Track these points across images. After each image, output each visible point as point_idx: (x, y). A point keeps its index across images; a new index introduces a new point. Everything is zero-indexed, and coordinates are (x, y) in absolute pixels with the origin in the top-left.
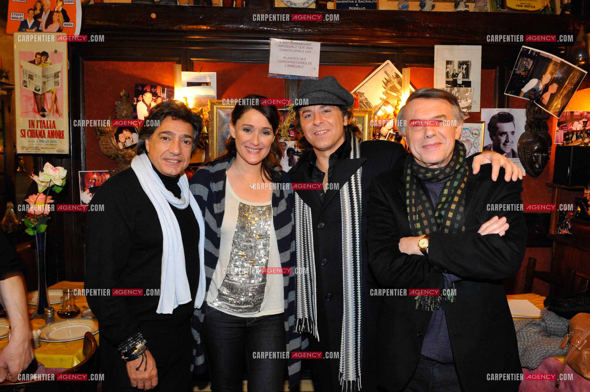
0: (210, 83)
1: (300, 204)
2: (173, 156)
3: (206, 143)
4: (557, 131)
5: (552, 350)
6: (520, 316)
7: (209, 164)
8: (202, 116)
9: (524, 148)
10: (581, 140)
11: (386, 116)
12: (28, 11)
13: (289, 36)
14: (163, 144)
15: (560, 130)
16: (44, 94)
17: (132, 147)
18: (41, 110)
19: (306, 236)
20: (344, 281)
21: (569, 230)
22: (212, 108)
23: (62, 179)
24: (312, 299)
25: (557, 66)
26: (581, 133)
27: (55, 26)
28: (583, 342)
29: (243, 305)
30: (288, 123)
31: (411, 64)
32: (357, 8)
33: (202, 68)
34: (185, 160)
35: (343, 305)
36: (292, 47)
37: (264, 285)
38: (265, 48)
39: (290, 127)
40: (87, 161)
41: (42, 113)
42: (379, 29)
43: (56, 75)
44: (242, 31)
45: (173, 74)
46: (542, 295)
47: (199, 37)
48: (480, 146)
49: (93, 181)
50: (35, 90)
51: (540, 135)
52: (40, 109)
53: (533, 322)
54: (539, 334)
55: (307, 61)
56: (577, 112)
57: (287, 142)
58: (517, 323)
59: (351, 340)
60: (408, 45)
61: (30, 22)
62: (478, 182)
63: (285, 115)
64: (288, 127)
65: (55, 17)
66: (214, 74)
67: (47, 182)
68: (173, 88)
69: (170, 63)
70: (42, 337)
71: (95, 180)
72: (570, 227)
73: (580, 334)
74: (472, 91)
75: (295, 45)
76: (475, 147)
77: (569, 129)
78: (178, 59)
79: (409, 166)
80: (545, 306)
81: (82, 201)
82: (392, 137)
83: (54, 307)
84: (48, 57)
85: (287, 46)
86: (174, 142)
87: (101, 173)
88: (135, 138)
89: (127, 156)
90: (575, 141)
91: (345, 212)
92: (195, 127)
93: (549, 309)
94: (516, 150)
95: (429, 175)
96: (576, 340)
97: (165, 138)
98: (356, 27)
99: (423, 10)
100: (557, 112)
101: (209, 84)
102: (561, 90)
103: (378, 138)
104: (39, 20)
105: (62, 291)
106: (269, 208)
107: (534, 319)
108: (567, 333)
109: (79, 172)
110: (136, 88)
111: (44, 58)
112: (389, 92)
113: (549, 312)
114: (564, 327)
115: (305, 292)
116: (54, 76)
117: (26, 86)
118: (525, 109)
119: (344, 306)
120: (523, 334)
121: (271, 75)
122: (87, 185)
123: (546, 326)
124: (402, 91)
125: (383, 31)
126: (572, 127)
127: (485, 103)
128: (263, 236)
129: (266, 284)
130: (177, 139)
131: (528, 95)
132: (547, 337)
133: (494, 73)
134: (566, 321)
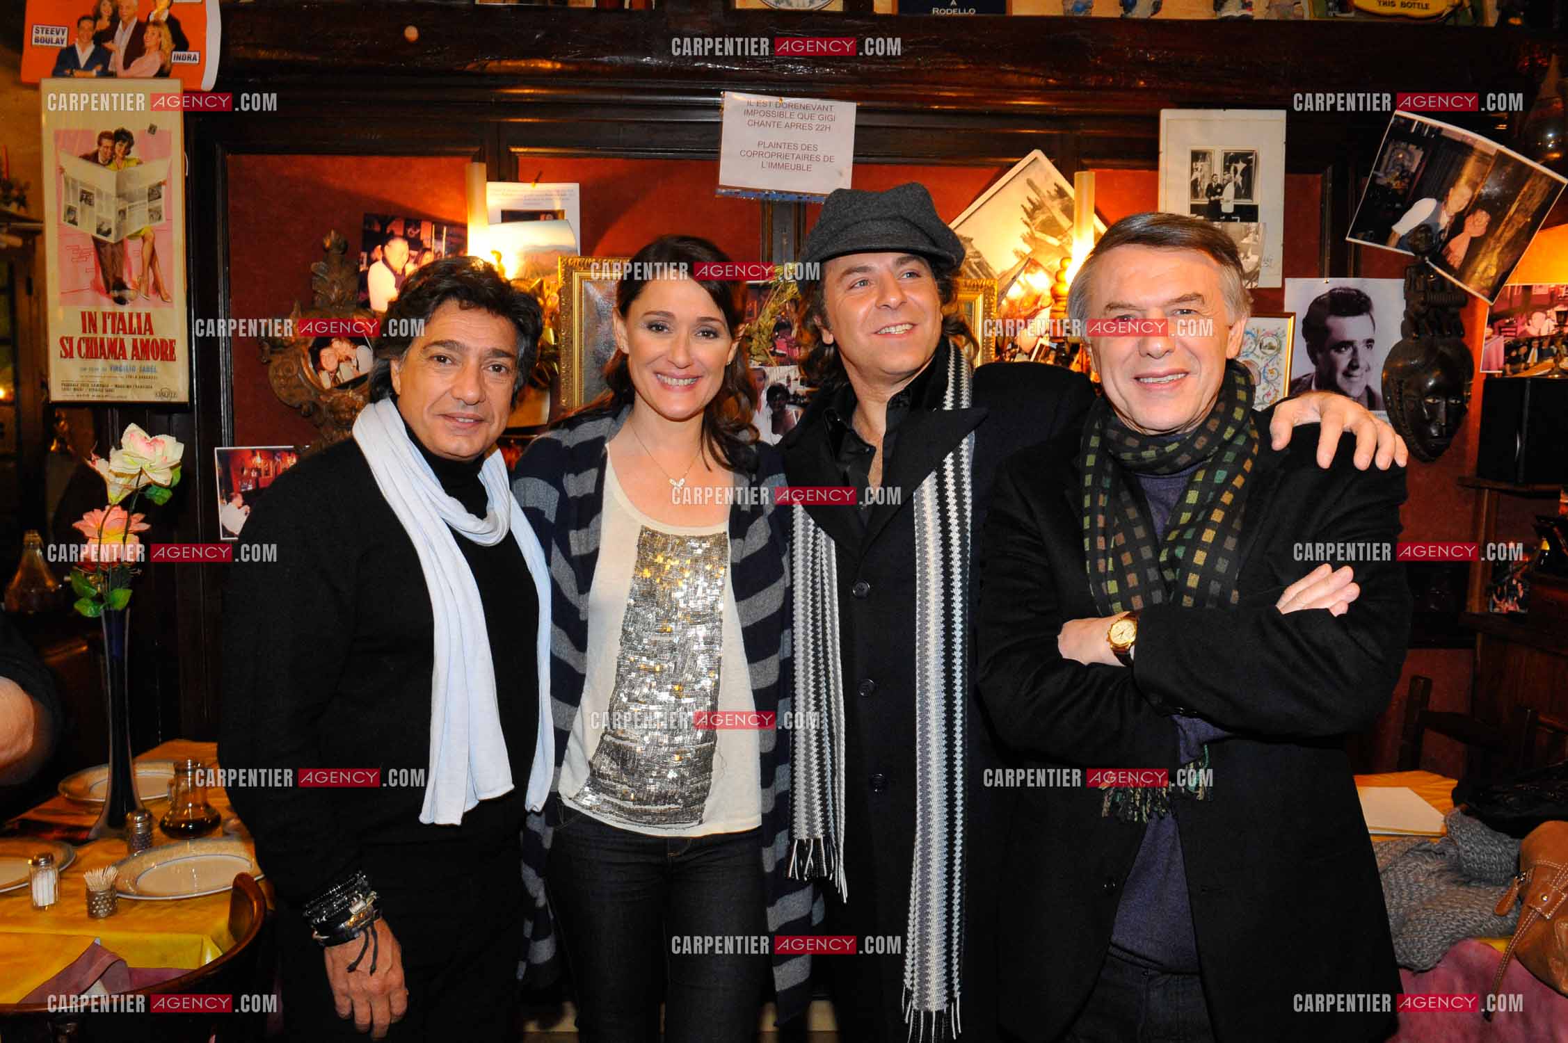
0: (563, 212)
1: (806, 530)
2: (463, 407)
3: (552, 372)
4: (1487, 339)
5: (1475, 921)
6: (1389, 830)
7: (562, 426)
8: (540, 300)
9: (1400, 383)
10: (1550, 361)
11: (1031, 300)
12: (79, 23)
13: (774, 86)
14: (435, 374)
15: (1495, 336)
16: (122, 242)
17: (356, 383)
18: (114, 286)
19: (819, 617)
20: (918, 740)
21: (1519, 602)
22: (568, 277)
23: (172, 468)
24: (833, 788)
25: (1488, 165)
26: (1552, 343)
27: (150, 61)
28: (1557, 897)
29: (656, 803)
30: (772, 317)
31: (1097, 161)
32: (954, 12)
33: (540, 174)
34: (493, 417)
35: (916, 806)
36: (781, 115)
37: (711, 751)
38: (709, 117)
39: (775, 330)
40: (235, 420)
41: (116, 294)
42: (1013, 68)
43: (154, 193)
44: (647, 71)
45: (463, 189)
46: (1446, 775)
47: (532, 91)
48: (1281, 379)
49: (254, 474)
50: (99, 231)
51: (1441, 348)
52: (111, 285)
53: (1424, 847)
54: (1439, 877)
55: (822, 152)
56: (1540, 287)
57: (767, 369)
58: (1382, 848)
59: (935, 900)
60: (1089, 110)
61: (83, 50)
62: (1282, 472)
63: (763, 298)
64: (769, 330)
65: (151, 37)
66: (573, 188)
67: (133, 476)
68: (464, 227)
69: (457, 160)
70: (120, 885)
71: (258, 470)
72: (1521, 594)
73: (1548, 877)
74: (1261, 232)
75: (788, 111)
76: (1268, 382)
77: (1519, 332)
78: (477, 149)
79: (1096, 426)
80: (1456, 804)
81: (224, 527)
82: (1046, 355)
83: (153, 810)
84: (131, 144)
85: (767, 114)
86: (464, 370)
87: (274, 452)
88: (364, 358)
89: (343, 407)
90: (1536, 364)
91: (926, 553)
92: (521, 329)
93: (1467, 813)
94: (1377, 389)
95: (1150, 454)
96: (1537, 895)
97: (441, 359)
98: (952, 63)
99: (1129, 15)
100: (1487, 288)
101: (560, 215)
102: (1496, 231)
103: (1011, 357)
104: (108, 45)
105: (171, 765)
106: (719, 541)
107: (1425, 838)
108: (1513, 876)
109: (216, 449)
110: (367, 227)
111: (120, 148)
112: (1038, 235)
113: (1467, 819)
114: (1505, 858)
115: (816, 768)
116: (149, 195)
117: (74, 222)
118: (1402, 281)
119: (918, 809)
120: (1396, 877)
121: (724, 191)
122: (236, 483)
123: (1459, 856)
124: (1074, 233)
125: (1024, 74)
126: (1526, 327)
127: (1295, 265)
128: (704, 616)
129: (715, 745)
130: (473, 361)
131: (1410, 241)
132: (1459, 886)
133: (1319, 184)
134: (1511, 842)
